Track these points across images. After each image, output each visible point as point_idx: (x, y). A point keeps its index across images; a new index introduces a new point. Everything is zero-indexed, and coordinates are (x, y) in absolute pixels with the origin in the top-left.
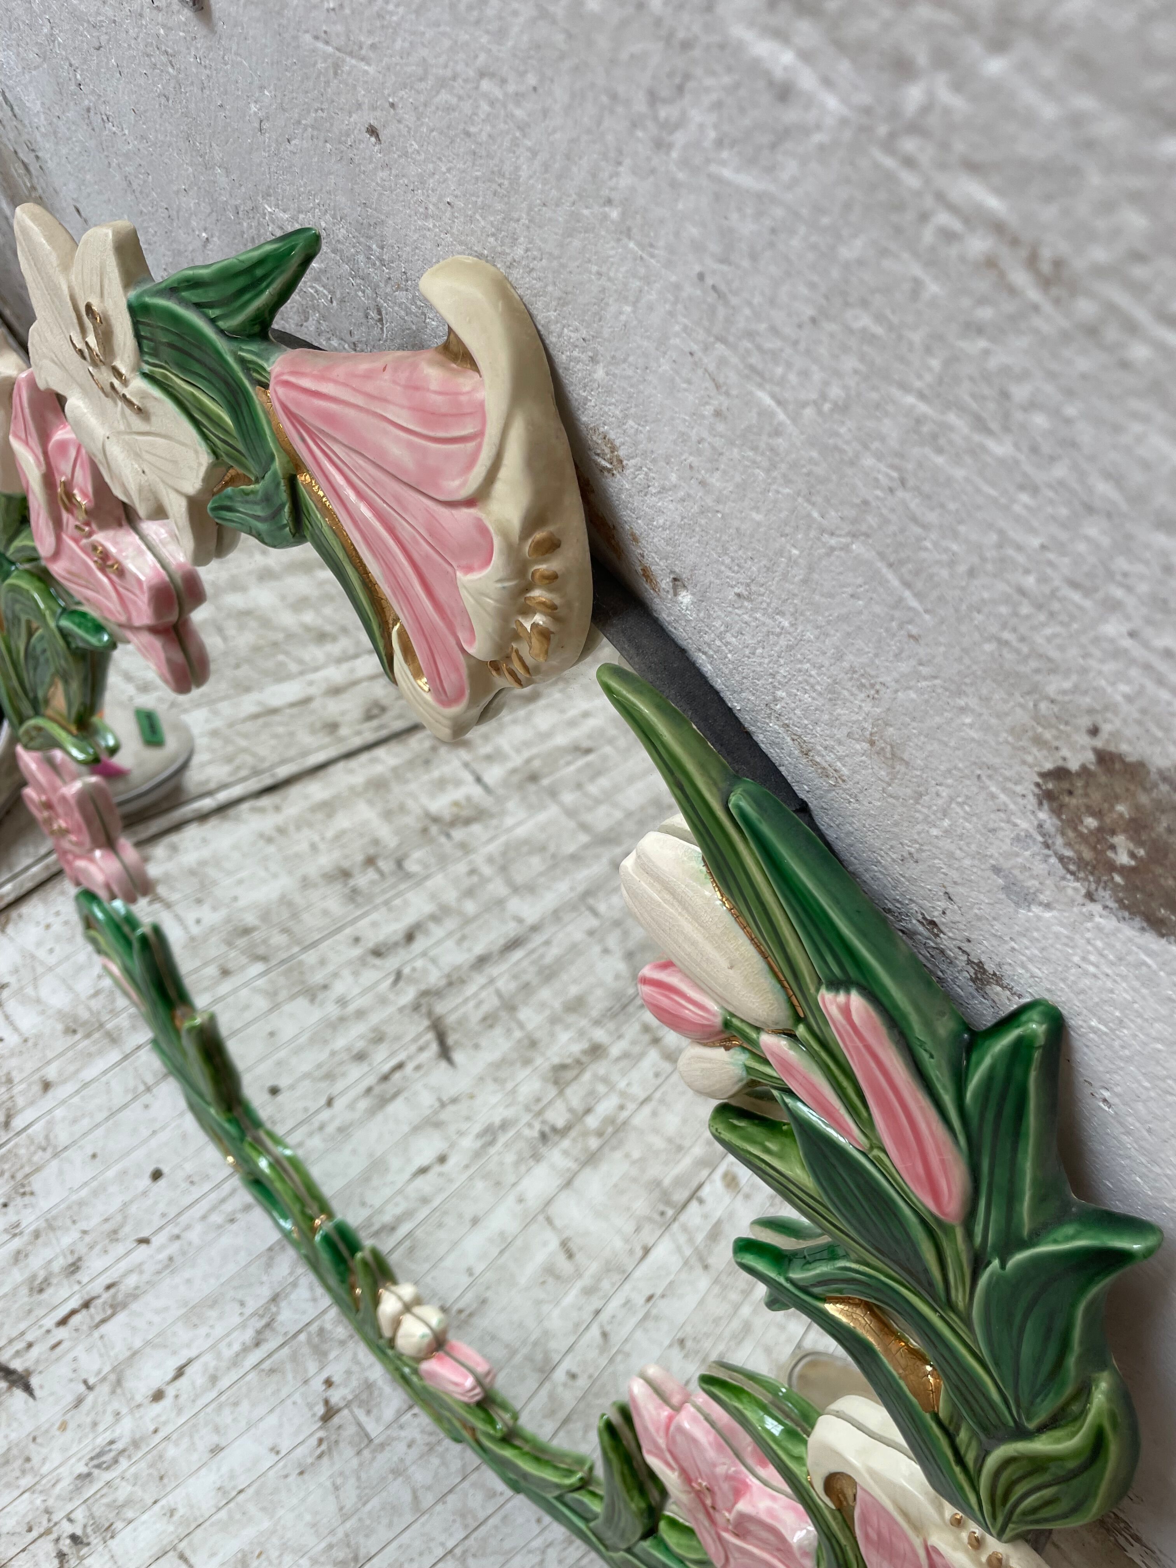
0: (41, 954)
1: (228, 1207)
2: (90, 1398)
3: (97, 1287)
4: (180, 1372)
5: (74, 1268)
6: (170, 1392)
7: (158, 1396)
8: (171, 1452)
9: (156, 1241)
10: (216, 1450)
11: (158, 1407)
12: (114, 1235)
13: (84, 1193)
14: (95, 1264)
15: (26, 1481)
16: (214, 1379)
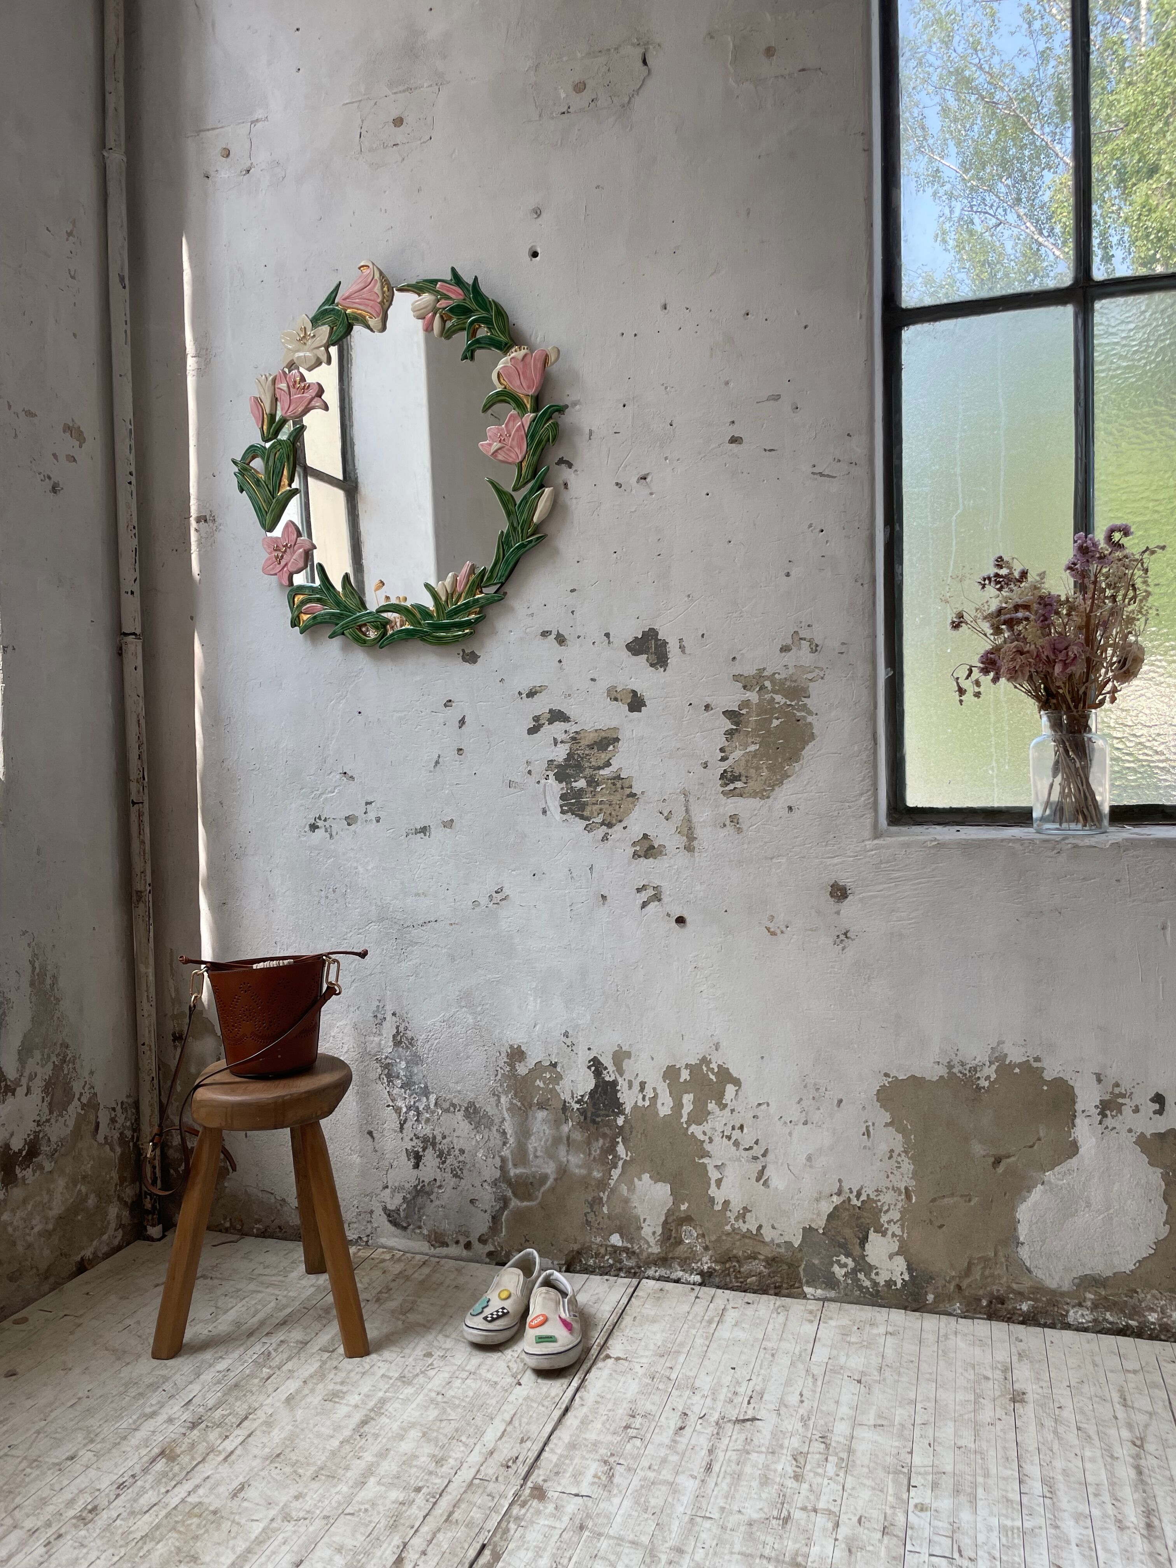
0: (629, 1348)
1: (766, 1363)
2: (781, 1412)
3: (749, 1393)
4: (801, 1395)
5: (736, 1393)
6: (803, 1398)
7: (802, 1402)
8: (824, 1408)
9: (754, 1377)
10: (837, 1402)
11: (805, 1404)
12: (738, 1383)
13: (715, 1381)
14: (741, 1390)
15: (788, 1435)
16: (814, 1391)
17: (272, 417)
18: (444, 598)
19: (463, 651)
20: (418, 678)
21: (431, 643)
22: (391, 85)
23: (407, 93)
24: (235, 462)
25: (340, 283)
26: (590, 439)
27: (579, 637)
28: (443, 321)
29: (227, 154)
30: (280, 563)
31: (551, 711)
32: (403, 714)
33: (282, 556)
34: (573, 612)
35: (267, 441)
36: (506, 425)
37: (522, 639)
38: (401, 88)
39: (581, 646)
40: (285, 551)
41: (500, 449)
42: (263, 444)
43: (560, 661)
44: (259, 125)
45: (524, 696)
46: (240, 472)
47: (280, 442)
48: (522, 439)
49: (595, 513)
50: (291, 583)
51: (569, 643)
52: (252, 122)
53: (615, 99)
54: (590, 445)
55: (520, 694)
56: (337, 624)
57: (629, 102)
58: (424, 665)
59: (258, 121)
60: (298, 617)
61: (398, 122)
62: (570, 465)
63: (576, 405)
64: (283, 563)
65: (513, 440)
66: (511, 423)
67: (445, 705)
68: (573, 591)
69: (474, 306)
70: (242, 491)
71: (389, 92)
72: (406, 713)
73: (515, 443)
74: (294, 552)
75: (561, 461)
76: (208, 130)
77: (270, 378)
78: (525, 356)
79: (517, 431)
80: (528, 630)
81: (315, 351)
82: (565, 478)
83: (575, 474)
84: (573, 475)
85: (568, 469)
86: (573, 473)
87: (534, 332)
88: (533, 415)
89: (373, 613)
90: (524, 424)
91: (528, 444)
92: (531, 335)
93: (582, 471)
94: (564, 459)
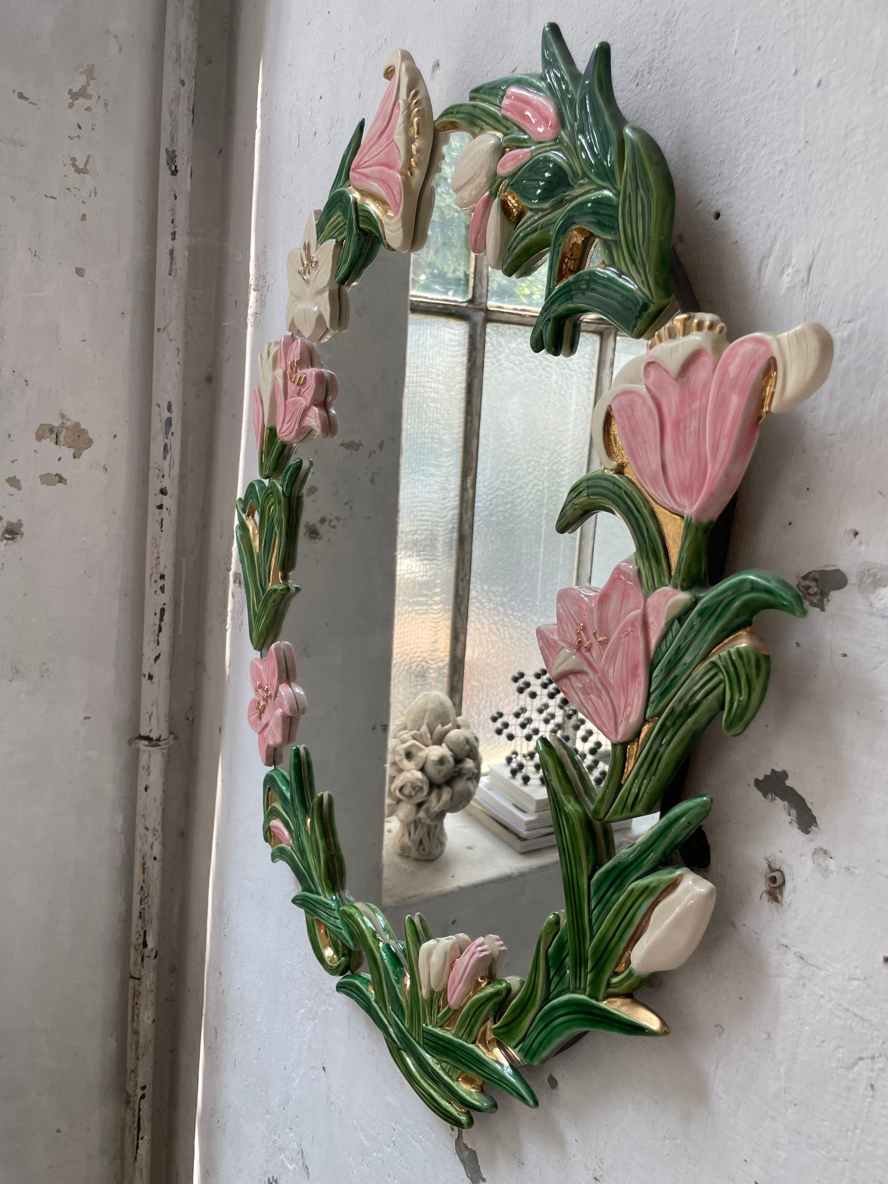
28: (510, 214)
30: (260, 718)
35: (263, 474)
41: (574, 672)
46: (240, 528)
48: (635, 672)
50: (271, 756)
62: (806, 820)
65: (613, 659)
73: (613, 673)
74: (274, 710)
75: (776, 785)
78: (694, 359)
79: (628, 632)
82: (779, 855)
83: (819, 865)
84: (810, 865)
85: (795, 830)
86: (810, 854)
87: (777, 246)
88: (683, 597)
89: (334, 914)
90: (651, 619)
91: (649, 695)
92: (763, 258)
93: (848, 869)
94: (788, 783)
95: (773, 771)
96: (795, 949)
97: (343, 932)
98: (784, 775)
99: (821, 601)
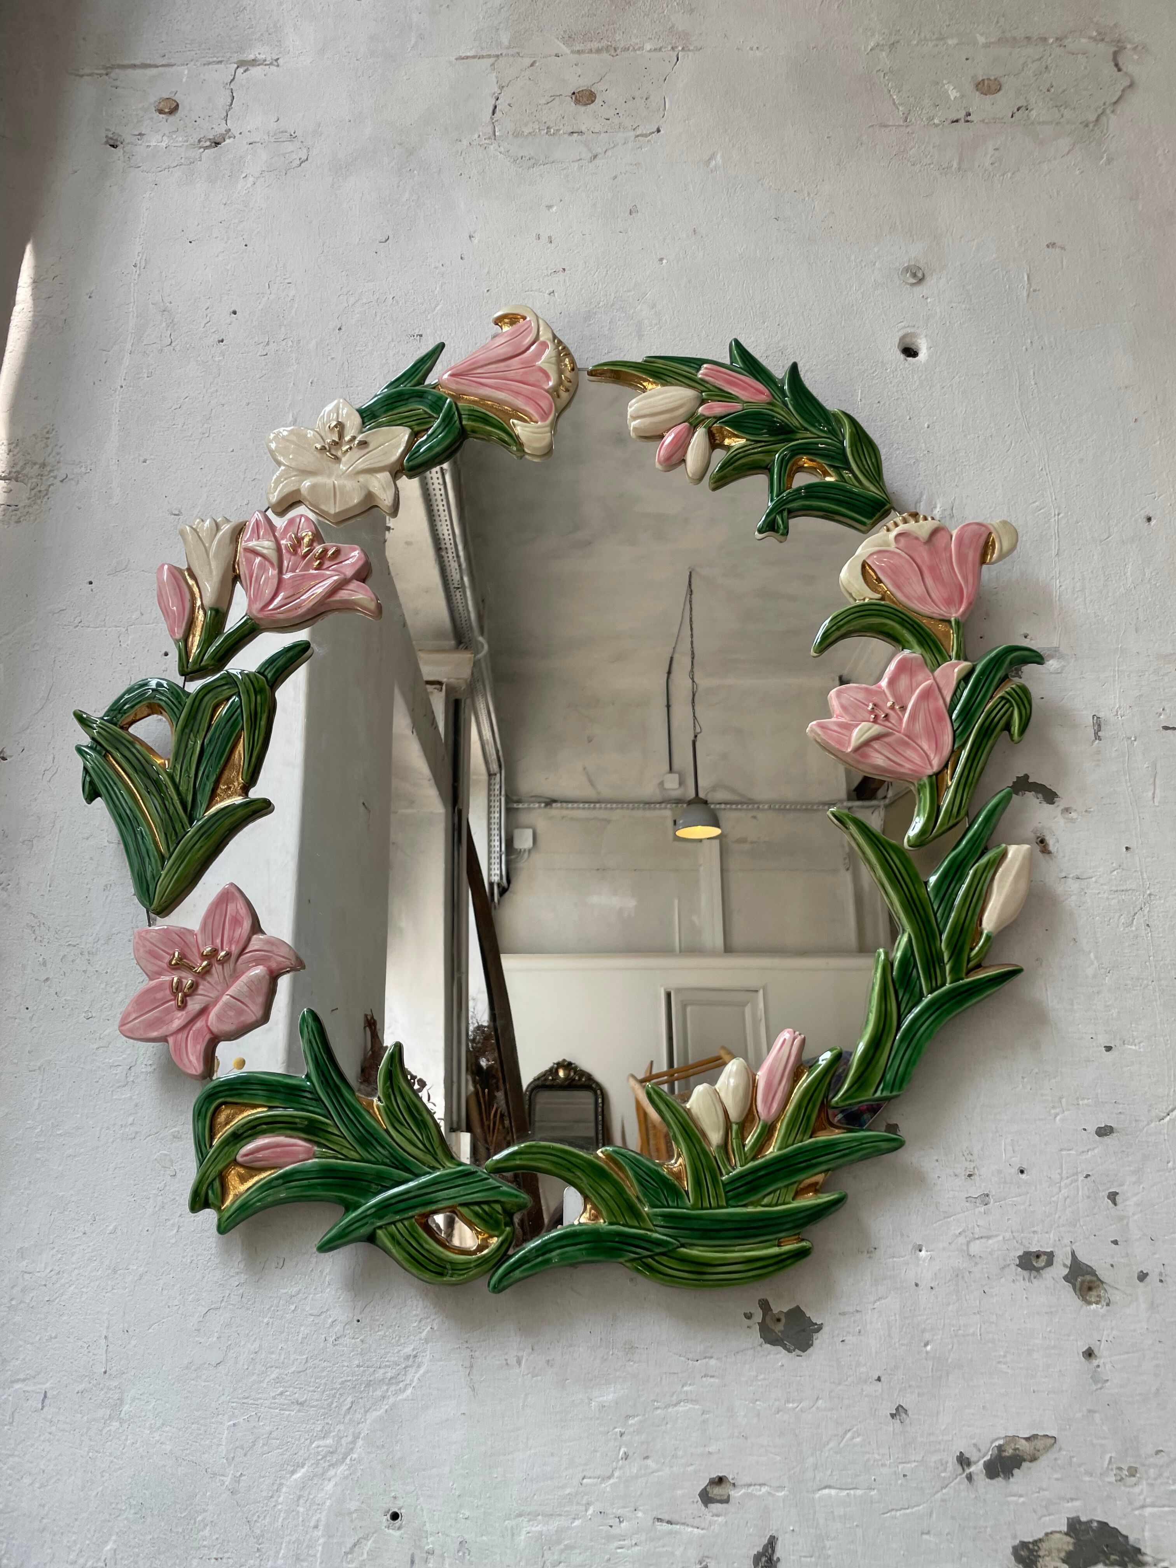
17: (219, 615)
18: (715, 1137)
19: (765, 1305)
20: (608, 1396)
21: (670, 1280)
22: (569, 39)
23: (605, 55)
24: (83, 720)
25: (442, 346)
26: (1097, 737)
27: (1142, 1277)
28: (714, 442)
29: (171, 108)
30: (183, 1006)
31: (1075, 1527)
32: (555, 1524)
33: (194, 987)
34: (1113, 1197)
35: (189, 674)
36: (892, 682)
37: (957, 1275)
38: (595, 45)
39: (1153, 1306)
40: (207, 971)
41: (877, 738)
42: (179, 680)
43: (1089, 1354)
44: (255, 71)
45: (977, 1468)
46: (96, 745)
47: (230, 679)
48: (940, 719)
49: (1139, 920)
50: (209, 1060)
51: (1116, 1296)
52: (241, 64)
53: (1068, 114)
54: (1098, 752)
55: (963, 1461)
56: (349, 1207)
57: (1098, 119)
58: (630, 1348)
59: (254, 62)
60: (222, 1178)
61: (585, 97)
62: (1050, 796)
63: (1052, 657)
64: (194, 1005)
65: (913, 717)
66: (904, 681)
67: (706, 1498)
68: (1104, 1132)
69: (795, 420)
70: (92, 794)
71: (565, 49)
72: (562, 1522)
73: (919, 727)
74: (235, 975)
75: (1023, 785)
76: (134, 66)
77: (226, 528)
78: (935, 532)
79: (926, 695)
80: (976, 1247)
81: (362, 478)
82: (1040, 825)
83: (1067, 819)
84: (1062, 821)
85: (1046, 806)
86: (1059, 815)
87: (924, 497)
88: (965, 665)
89: (480, 1176)
90: (941, 685)
91: (954, 732)
92: (916, 503)
93: (1086, 811)
94: (1030, 781)
95: (1018, 777)
96: (1071, 876)
97: (505, 1188)
98: (1026, 777)
99: (1017, 673)
